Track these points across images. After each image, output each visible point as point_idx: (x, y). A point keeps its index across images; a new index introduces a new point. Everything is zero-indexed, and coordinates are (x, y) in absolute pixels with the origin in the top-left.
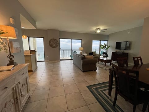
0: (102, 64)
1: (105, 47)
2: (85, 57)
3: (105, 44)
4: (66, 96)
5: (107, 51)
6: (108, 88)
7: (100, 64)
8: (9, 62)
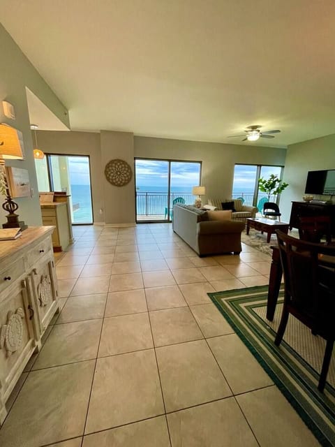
0: (260, 237)
1: (273, 186)
2: (206, 213)
3: (273, 177)
4: (151, 315)
5: (278, 200)
6: (266, 301)
7: (253, 237)
8: (6, 221)
